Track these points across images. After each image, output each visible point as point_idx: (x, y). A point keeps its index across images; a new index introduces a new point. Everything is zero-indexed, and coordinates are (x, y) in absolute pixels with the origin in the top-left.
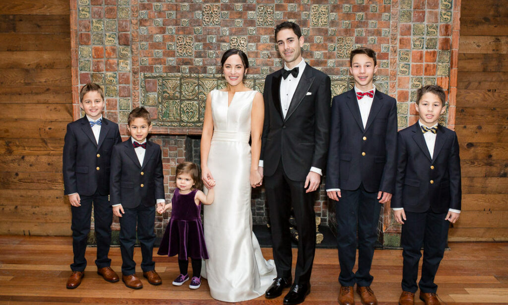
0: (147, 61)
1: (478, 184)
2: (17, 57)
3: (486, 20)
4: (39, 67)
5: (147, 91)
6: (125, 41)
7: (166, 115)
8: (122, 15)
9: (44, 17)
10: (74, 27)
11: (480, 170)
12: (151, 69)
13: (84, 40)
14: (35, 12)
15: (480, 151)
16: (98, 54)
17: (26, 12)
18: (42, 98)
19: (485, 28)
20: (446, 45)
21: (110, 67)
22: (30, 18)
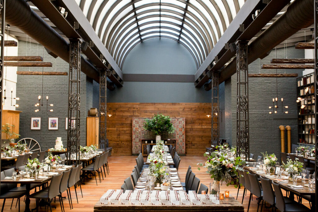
0: (143, 129)
1: (190, 147)
2: (123, 129)
3: (190, 123)
4: (126, 130)
5: (143, 134)
6: (140, 127)
7: (145, 137)
8: (139, 123)
9: (127, 123)
10: (133, 125)
11: (190, 145)
12: (143, 131)
13: (134, 127)
14: (126, 122)
15: (191, 142)
16: (136, 129)
17: (125, 122)
18: (127, 135)
19: (190, 125)
20: (183, 127)
21: (138, 130)
22: (125, 123)
